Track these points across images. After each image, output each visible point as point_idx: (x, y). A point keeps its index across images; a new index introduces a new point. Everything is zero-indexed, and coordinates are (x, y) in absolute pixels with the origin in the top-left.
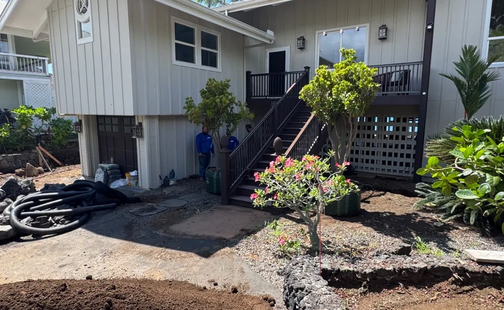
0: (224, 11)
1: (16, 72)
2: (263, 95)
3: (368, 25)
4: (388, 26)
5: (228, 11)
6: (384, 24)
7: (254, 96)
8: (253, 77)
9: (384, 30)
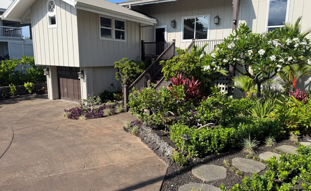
0: (129, 5)
1: (4, 37)
2: (151, 54)
3: (209, 15)
4: (219, 17)
5: (131, 5)
6: (218, 15)
7: (146, 55)
8: (145, 44)
9: (217, 19)
